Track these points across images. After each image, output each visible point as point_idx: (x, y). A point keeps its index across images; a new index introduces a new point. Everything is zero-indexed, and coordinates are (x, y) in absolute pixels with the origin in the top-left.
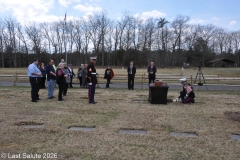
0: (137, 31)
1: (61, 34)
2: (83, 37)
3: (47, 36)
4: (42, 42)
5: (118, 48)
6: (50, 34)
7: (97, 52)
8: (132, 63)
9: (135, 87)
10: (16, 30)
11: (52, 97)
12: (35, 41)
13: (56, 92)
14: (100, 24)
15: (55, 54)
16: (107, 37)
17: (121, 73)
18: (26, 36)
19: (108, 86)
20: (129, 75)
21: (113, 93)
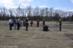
0: (40, 11)
1: (18, 11)
2: (24, 12)
3: (14, 12)
4: (13, 13)
5: (34, 16)
6: (15, 11)
7: (28, 16)
8: (38, 20)
9: (39, 26)
10: (6, 10)
11: (15, 29)
12: (11, 13)
13: (17, 28)
14: (29, 9)
15: (16, 17)
16: (31, 12)
17: (35, 22)
18: (8, 12)
19: (31, 26)
20: (37, 23)
21: (33, 28)
